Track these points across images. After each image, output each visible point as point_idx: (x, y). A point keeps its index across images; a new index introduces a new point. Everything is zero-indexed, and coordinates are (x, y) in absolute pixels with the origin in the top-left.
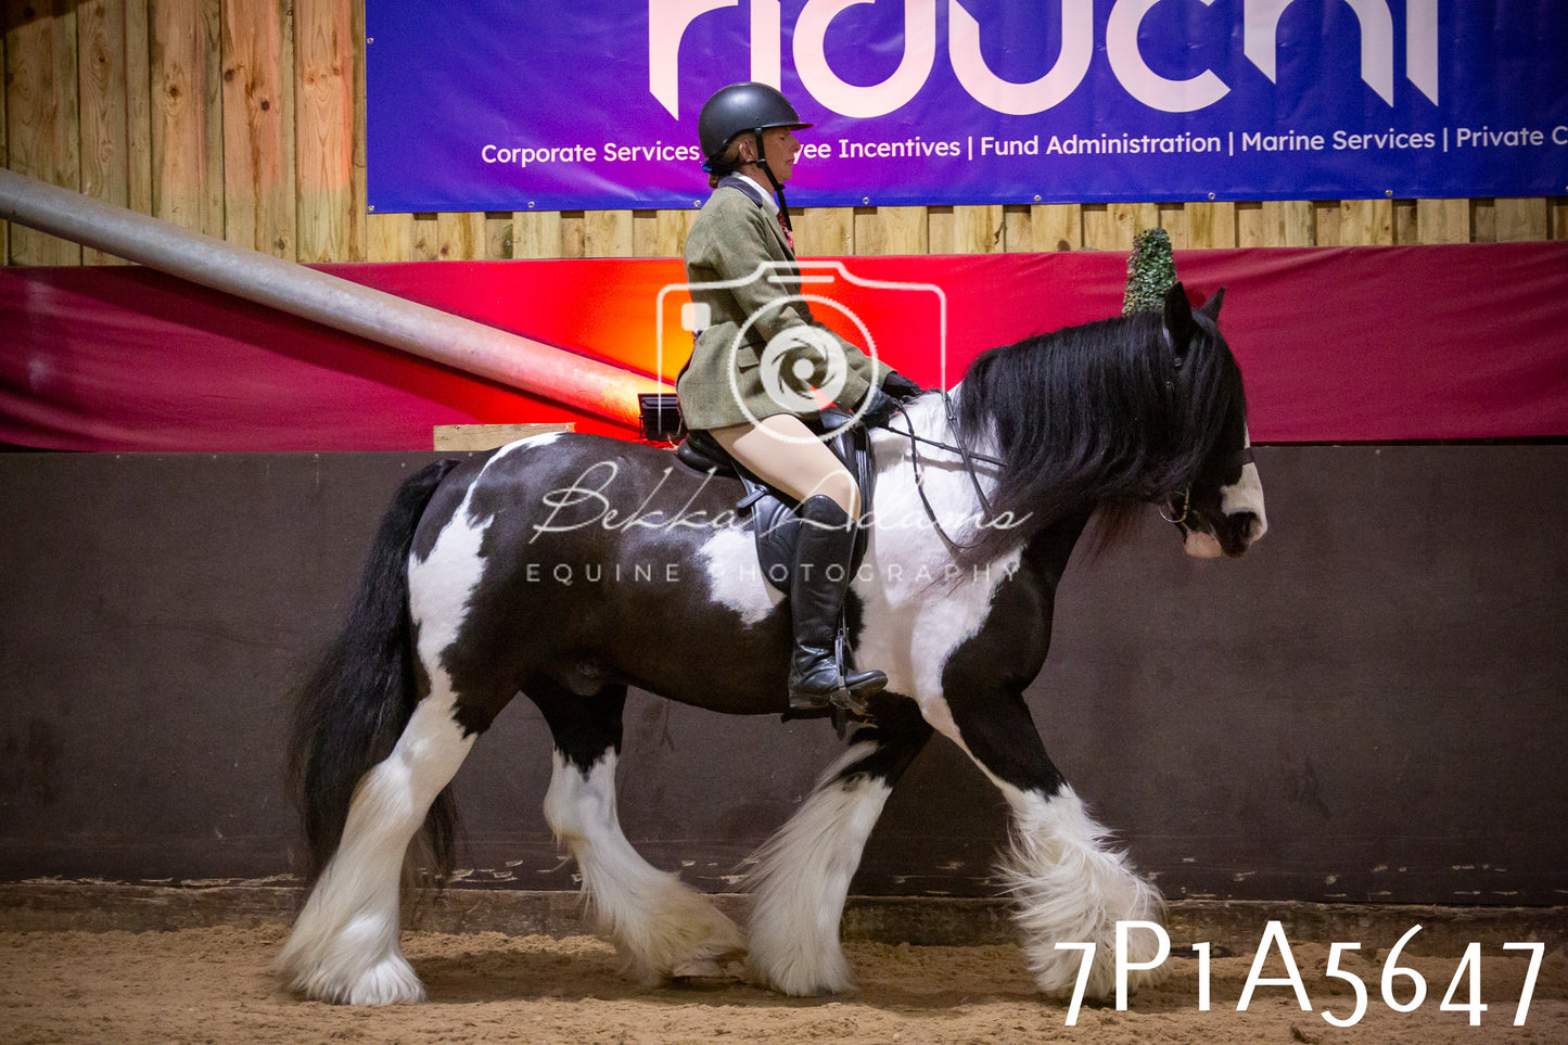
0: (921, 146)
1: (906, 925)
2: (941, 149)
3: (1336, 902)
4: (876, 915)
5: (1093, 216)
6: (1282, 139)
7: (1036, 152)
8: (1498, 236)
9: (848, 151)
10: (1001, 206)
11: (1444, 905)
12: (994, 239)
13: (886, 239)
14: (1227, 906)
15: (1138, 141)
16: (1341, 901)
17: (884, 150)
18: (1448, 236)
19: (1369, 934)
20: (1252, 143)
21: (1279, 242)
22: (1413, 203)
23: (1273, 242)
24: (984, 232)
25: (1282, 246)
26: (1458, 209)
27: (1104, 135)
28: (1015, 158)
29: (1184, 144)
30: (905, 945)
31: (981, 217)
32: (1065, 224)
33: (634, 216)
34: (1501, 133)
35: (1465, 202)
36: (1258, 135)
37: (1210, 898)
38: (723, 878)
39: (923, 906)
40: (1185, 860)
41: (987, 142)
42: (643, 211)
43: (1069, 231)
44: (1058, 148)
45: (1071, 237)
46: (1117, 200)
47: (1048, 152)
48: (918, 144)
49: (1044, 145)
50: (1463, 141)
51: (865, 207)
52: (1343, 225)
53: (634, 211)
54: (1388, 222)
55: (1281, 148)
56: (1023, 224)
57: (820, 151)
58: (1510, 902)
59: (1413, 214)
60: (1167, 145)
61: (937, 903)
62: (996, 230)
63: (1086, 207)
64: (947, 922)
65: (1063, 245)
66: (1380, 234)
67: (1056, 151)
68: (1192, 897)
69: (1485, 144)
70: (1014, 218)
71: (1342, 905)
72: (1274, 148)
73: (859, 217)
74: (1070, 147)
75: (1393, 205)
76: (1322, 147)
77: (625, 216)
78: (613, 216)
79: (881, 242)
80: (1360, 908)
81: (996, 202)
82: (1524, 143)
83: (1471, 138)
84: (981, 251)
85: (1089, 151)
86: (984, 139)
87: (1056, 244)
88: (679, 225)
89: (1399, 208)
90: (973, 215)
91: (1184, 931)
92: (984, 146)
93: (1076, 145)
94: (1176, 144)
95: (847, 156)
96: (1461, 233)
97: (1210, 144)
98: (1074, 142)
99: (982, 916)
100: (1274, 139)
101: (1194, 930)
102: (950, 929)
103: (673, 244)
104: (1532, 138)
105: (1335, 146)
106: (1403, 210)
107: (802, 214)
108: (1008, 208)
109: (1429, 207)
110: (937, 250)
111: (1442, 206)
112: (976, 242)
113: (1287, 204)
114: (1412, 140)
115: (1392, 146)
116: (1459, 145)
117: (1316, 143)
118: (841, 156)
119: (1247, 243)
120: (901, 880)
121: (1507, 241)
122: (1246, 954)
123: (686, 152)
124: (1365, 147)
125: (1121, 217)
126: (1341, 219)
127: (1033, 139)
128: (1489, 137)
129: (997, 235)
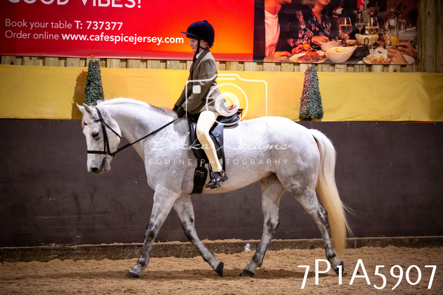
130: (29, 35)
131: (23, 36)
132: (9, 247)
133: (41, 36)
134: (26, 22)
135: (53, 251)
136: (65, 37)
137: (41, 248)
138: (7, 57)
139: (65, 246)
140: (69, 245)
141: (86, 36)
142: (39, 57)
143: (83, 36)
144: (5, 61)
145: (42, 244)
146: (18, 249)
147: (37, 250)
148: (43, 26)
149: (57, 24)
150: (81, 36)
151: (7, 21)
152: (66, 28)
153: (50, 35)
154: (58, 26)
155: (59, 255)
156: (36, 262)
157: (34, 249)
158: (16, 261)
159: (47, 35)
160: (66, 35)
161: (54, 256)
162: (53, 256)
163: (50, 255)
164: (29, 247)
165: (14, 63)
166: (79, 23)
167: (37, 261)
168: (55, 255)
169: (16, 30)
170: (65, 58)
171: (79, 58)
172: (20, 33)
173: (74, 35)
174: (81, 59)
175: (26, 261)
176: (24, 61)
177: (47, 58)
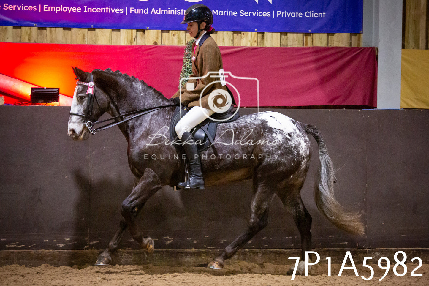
0: (111, 9)
1: (118, 259)
2: (117, 11)
3: (251, 249)
5: (165, 34)
6: (224, 12)
7: (147, 13)
8: (288, 44)
9: (87, 10)
10: (136, 30)
11: (283, 249)
12: (134, 41)
13: (98, 39)
14: (218, 251)
15: (180, 11)
16: (253, 248)
17: (98, 10)
18: (274, 44)
19: (261, 258)
20: (215, 13)
21: (223, 45)
22: (263, 33)
23: (221, 44)
24: (130, 38)
25: (224, 45)
26: (277, 35)
27: (169, 9)
28: (141, 15)
30: (117, 265)
31: (129, 33)
32: (156, 37)
33: (13, 28)
34: (290, 13)
35: (279, 34)
36: (217, 11)
37: (213, 248)
38: (57, 245)
39: (124, 253)
40: (206, 236)
41: (132, 9)
42: (17, 27)
43: (157, 38)
44: (154, 12)
45: (158, 41)
46: (173, 29)
47: (151, 13)
49: (150, 11)
50: (279, 15)
51: (92, 28)
52: (242, 40)
53: (13, 27)
54: (256, 39)
55: (224, 15)
56: (142, 36)
57: (77, 9)
59: (263, 37)
61: (127, 251)
62: (134, 37)
63: (162, 31)
64: (131, 257)
65: (155, 43)
66: (253, 43)
67: (154, 13)
68: (208, 248)
69: (286, 16)
70: (140, 34)
71: (253, 250)
72: (222, 15)
73: (89, 32)
74: (158, 12)
75: (257, 34)
76: (236, 15)
77: (10, 28)
78: (6, 28)
79: (96, 40)
80: (258, 250)
81: (134, 29)
82: (297, 16)
83: (281, 14)
84: (129, 44)
85: (164, 13)
86: (131, 8)
87: (153, 43)
88: (29, 32)
89: (258, 35)
90: (127, 32)
92: (131, 10)
95: (86, 12)
96: (277, 43)
98: (160, 10)
99: (142, 255)
100: (222, 12)
101: (208, 258)
102: (132, 260)
103: (27, 38)
104: (299, 15)
105: (240, 15)
106: (260, 35)
107: (70, 30)
108: (138, 30)
109: (268, 35)
110: (114, 43)
111: (272, 35)
112: (128, 41)
113: (225, 32)
114: (263, 14)
115: (257, 16)
116: (278, 16)
117: (235, 14)
118: (84, 12)
121: (291, 46)
123: (32, 8)
124: (249, 15)
125: (174, 35)
126: (241, 38)
127: (147, 9)
128: (286, 13)
129: (134, 39)
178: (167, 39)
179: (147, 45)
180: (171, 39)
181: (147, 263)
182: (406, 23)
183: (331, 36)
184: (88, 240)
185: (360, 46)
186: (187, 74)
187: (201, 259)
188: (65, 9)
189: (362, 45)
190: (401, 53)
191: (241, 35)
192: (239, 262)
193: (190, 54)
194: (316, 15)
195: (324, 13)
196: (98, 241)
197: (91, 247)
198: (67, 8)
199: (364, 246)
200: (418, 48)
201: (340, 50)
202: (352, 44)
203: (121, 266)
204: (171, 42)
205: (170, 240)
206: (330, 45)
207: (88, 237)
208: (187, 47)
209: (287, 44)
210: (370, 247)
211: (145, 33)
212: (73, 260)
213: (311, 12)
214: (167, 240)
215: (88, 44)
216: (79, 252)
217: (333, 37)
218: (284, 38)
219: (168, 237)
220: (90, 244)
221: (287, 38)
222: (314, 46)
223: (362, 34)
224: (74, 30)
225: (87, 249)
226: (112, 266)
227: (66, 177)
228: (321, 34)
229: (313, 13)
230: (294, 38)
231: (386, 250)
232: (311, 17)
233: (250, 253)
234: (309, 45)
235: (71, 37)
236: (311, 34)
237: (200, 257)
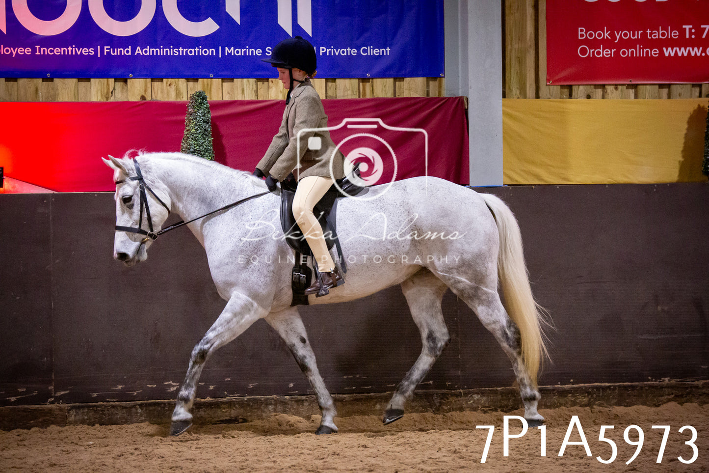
0: (75, 50)
1: (98, 416)
2: (85, 51)
3: (294, 395)
4: (83, 412)
5: (156, 84)
6: (243, 50)
7: (130, 54)
8: (338, 95)
9: (40, 51)
10: (113, 79)
11: (340, 394)
12: (111, 95)
13: (58, 94)
14: (246, 399)
15: (177, 50)
16: (296, 394)
17: (57, 51)
19: (308, 409)
20: (229, 52)
23: (239, 97)
24: (106, 91)
25: (243, 99)
26: (320, 83)
27: (162, 47)
28: (121, 56)
29: (199, 51)
30: (97, 425)
31: (104, 84)
32: (144, 88)
34: (339, 50)
35: (324, 80)
36: (232, 48)
37: (238, 396)
38: (7, 399)
39: (105, 407)
40: (226, 379)
41: (107, 49)
43: (146, 91)
45: (147, 94)
46: (168, 77)
47: (136, 54)
48: (74, 49)
49: (133, 50)
50: (322, 53)
51: (48, 78)
52: (270, 90)
55: (243, 54)
56: (123, 88)
57: (26, 51)
58: (369, 391)
60: (191, 52)
61: (112, 405)
62: (111, 90)
63: (152, 80)
64: (117, 414)
65: (143, 98)
67: (140, 53)
68: (230, 396)
69: (332, 54)
70: (119, 85)
71: (296, 396)
72: (240, 54)
73: (45, 83)
74: (146, 52)
76: (261, 54)
79: (55, 95)
80: (304, 397)
81: (111, 77)
82: (349, 54)
83: (326, 51)
84: (104, 100)
85: (155, 54)
86: (105, 47)
87: (139, 97)
90: (100, 84)
91: (226, 412)
92: (106, 51)
93: (149, 51)
94: (195, 51)
95: (39, 54)
97: (210, 52)
98: (148, 50)
99: (134, 410)
100: (240, 50)
101: (230, 411)
102: (119, 416)
104: (352, 52)
105: (267, 54)
107: (17, 81)
108: (117, 79)
110: (82, 99)
112: (102, 96)
113: (245, 80)
117: (258, 52)
118: (36, 54)
119: (227, 98)
120: (95, 395)
121: (342, 98)
122: (254, 420)
125: (170, 85)
126: (269, 87)
127: (128, 48)
128: (334, 50)
129: (112, 93)
130: (613, 51)
131: (605, 53)
132: (600, 383)
133: (632, 52)
134: (609, 32)
135: (666, 390)
136: (669, 52)
137: (649, 384)
138: (581, 87)
139: (684, 382)
140: (690, 380)
141: (701, 48)
142: (628, 85)
143: (696, 49)
144: (577, 94)
145: (650, 378)
146: (614, 386)
147: (642, 388)
148: (634, 35)
149: (656, 33)
150: (680, 50)
151: (581, 32)
152: (669, 37)
153: (645, 50)
154: (657, 35)
155: (676, 396)
156: (641, 406)
157: (637, 386)
158: (611, 405)
159: (641, 50)
160: (670, 49)
161: (669, 397)
162: (666, 397)
163: (662, 396)
164: (629, 384)
165: (591, 96)
166: (690, 29)
167: (642, 404)
168: (669, 395)
169: (594, 44)
170: (669, 86)
171: (689, 85)
172: (600, 49)
173: (683, 49)
174: (693, 86)
175: (626, 404)
176: (606, 92)
177: (641, 87)
178: (159, 92)
179: (130, 100)
180: (165, 91)
181: (141, 420)
182: (507, 60)
183: (399, 81)
184: (53, 390)
185: (442, 96)
186: (191, 142)
187: (220, 413)
188: (7, 51)
189: (445, 94)
190: (501, 104)
191: (269, 84)
192: (276, 415)
193: (195, 113)
194: (376, 52)
195: (388, 49)
196: (67, 390)
197: (57, 400)
198: (10, 50)
199: (456, 386)
200: (525, 97)
201: (412, 101)
202: (430, 93)
203: (104, 426)
204: (165, 96)
205: (174, 386)
206: (399, 95)
207: (52, 386)
208: (190, 102)
209: (336, 95)
210: (466, 387)
211: (127, 84)
212: (31, 420)
213: (369, 47)
214: (170, 386)
215: (44, 101)
216: (40, 409)
217: (402, 82)
218: (331, 86)
219: (170, 382)
220: (56, 395)
221: (336, 86)
222: (376, 97)
223: (443, 79)
224: (22, 81)
225: (51, 403)
226: (90, 427)
227: (18, 298)
228: (385, 80)
229: (372, 50)
230: (345, 86)
231: (489, 390)
232: (369, 54)
233: (292, 401)
234: (368, 96)
235: (18, 91)
236: (371, 80)
237: (219, 410)
